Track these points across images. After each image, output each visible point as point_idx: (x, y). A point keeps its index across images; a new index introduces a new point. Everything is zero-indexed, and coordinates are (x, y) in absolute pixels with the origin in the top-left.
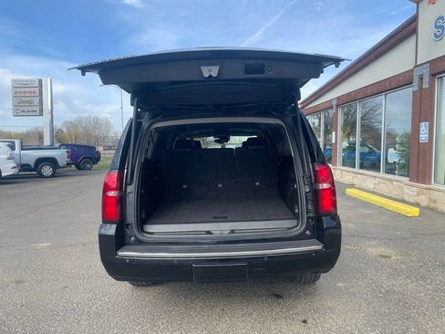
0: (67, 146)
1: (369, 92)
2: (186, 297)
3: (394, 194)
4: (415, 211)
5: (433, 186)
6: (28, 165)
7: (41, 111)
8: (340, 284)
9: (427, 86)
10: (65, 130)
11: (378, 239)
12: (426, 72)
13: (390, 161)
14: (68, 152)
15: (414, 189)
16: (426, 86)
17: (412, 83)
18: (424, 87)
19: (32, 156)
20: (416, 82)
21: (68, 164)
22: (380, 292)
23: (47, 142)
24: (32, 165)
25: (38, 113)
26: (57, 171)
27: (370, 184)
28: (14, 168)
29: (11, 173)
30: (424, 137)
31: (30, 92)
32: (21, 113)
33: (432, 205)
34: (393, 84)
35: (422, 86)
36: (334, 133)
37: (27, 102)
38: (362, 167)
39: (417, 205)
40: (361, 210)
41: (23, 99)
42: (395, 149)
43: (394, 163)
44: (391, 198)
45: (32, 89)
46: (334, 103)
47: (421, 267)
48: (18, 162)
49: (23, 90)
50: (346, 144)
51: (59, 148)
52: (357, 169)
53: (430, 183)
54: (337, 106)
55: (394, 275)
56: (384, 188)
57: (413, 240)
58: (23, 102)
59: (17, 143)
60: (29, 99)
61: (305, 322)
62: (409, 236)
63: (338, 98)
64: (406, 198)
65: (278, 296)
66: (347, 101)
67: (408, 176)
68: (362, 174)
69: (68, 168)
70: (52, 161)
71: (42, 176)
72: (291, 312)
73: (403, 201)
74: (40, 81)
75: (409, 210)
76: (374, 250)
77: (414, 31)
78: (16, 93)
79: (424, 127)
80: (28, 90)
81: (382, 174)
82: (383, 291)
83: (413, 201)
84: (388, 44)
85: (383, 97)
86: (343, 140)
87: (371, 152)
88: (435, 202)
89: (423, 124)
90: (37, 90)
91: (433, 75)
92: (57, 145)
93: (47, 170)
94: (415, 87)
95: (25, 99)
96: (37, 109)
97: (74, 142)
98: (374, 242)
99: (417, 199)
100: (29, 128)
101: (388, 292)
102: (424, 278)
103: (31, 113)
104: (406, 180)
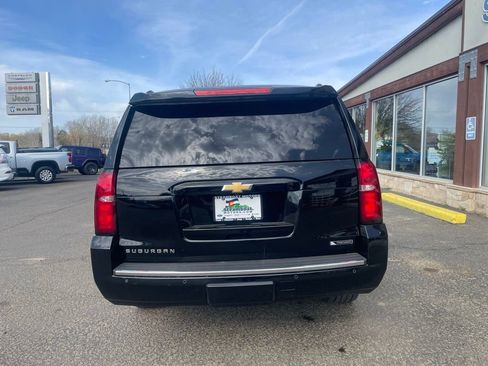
0: (69, 148)
1: (408, 84)
2: (200, 321)
3: (436, 198)
4: (461, 218)
5: (481, 189)
6: (25, 169)
7: (39, 108)
8: (381, 304)
9: (475, 75)
10: (68, 131)
11: (421, 249)
12: (474, 59)
13: (431, 162)
14: (69, 154)
15: (459, 193)
16: (473, 75)
17: (457, 73)
18: (472, 76)
19: (28, 159)
20: (462, 72)
21: (70, 169)
22: (429, 313)
23: (46, 144)
24: (30, 169)
25: (35, 111)
26: (58, 176)
27: (408, 188)
28: (8, 172)
29: (5, 178)
30: (470, 134)
31: (26, 88)
32: (16, 112)
33: (480, 211)
34: (435, 75)
35: (469, 75)
36: (367, 131)
37: (22, 99)
38: (398, 169)
39: (462, 210)
40: (400, 217)
41: (18, 95)
42: (436, 148)
43: (435, 164)
44: (432, 203)
45: (28, 85)
46: (368, 97)
47: (473, 282)
48: (14, 166)
49: (18, 85)
50: (380, 144)
51: (60, 150)
52: (393, 171)
53: (477, 186)
54: (371, 101)
55: (443, 292)
56: (423, 192)
57: (461, 250)
58: (19, 99)
59: (12, 145)
60: (24, 95)
61: (342, 350)
62: (456, 246)
63: (372, 92)
64: (449, 203)
65: (309, 319)
66: (383, 95)
67: (451, 178)
68: (399, 177)
69: (70, 173)
70: (51, 165)
71: (40, 182)
72: (325, 338)
73: (446, 207)
74: (37, 75)
75: (454, 216)
76: (419, 263)
77: (460, 13)
78: (10, 88)
79: (471, 123)
80: (23, 85)
81: (421, 176)
82: (433, 311)
83: (457, 207)
84: (431, 28)
85: (424, 89)
86: (377, 139)
87: (407, 152)
88: (483, 207)
89: (470, 119)
90: (34, 85)
91: (483, 63)
92: (58, 148)
93: (46, 175)
94: (461, 76)
95: (21, 96)
96: (34, 106)
97: (78, 145)
98: (417, 254)
99: (462, 204)
100: (28, 130)
101: (438, 313)
102: (477, 295)
103: (28, 112)
104: (449, 182)
